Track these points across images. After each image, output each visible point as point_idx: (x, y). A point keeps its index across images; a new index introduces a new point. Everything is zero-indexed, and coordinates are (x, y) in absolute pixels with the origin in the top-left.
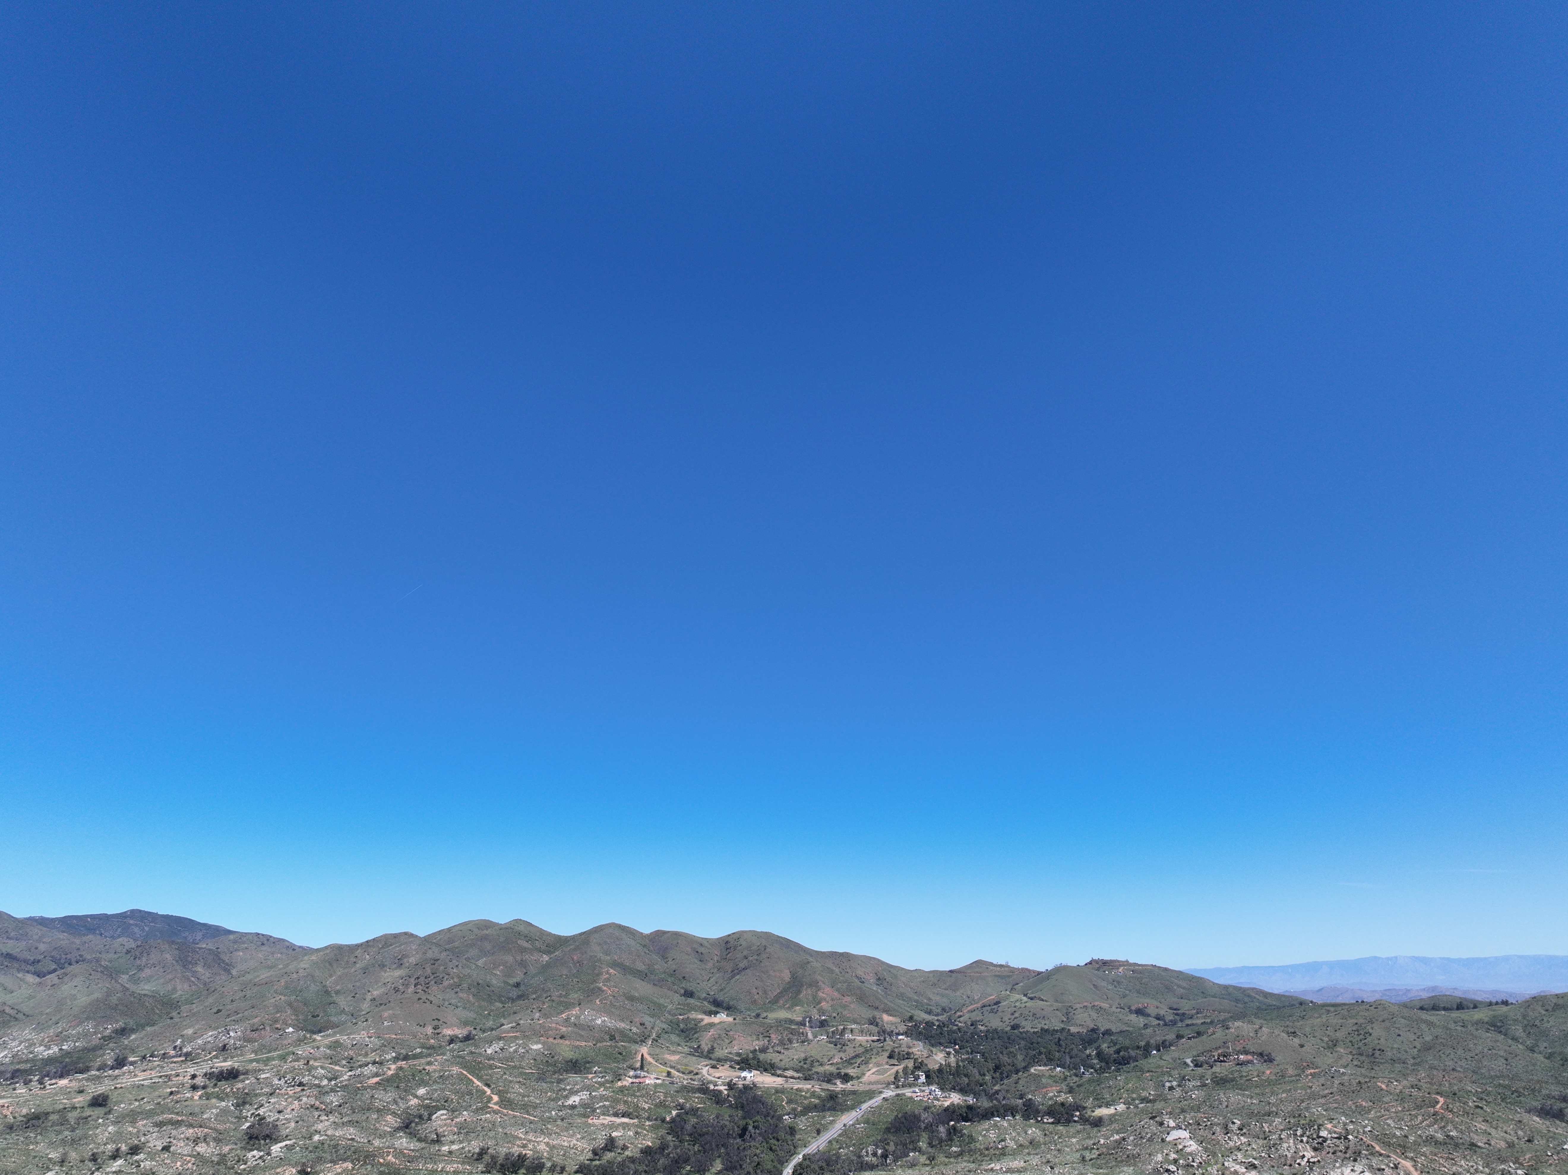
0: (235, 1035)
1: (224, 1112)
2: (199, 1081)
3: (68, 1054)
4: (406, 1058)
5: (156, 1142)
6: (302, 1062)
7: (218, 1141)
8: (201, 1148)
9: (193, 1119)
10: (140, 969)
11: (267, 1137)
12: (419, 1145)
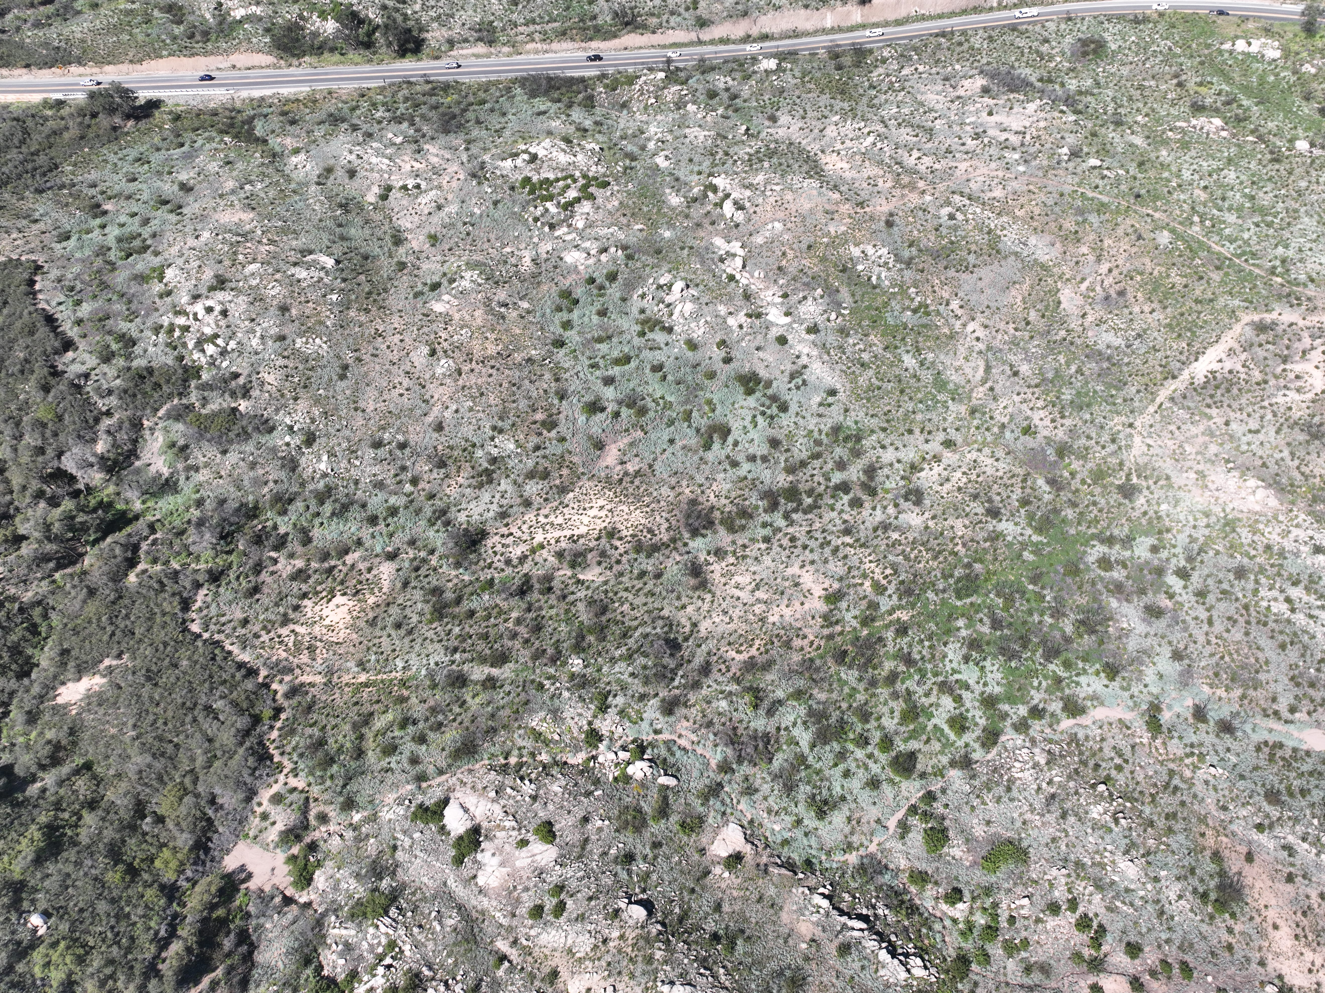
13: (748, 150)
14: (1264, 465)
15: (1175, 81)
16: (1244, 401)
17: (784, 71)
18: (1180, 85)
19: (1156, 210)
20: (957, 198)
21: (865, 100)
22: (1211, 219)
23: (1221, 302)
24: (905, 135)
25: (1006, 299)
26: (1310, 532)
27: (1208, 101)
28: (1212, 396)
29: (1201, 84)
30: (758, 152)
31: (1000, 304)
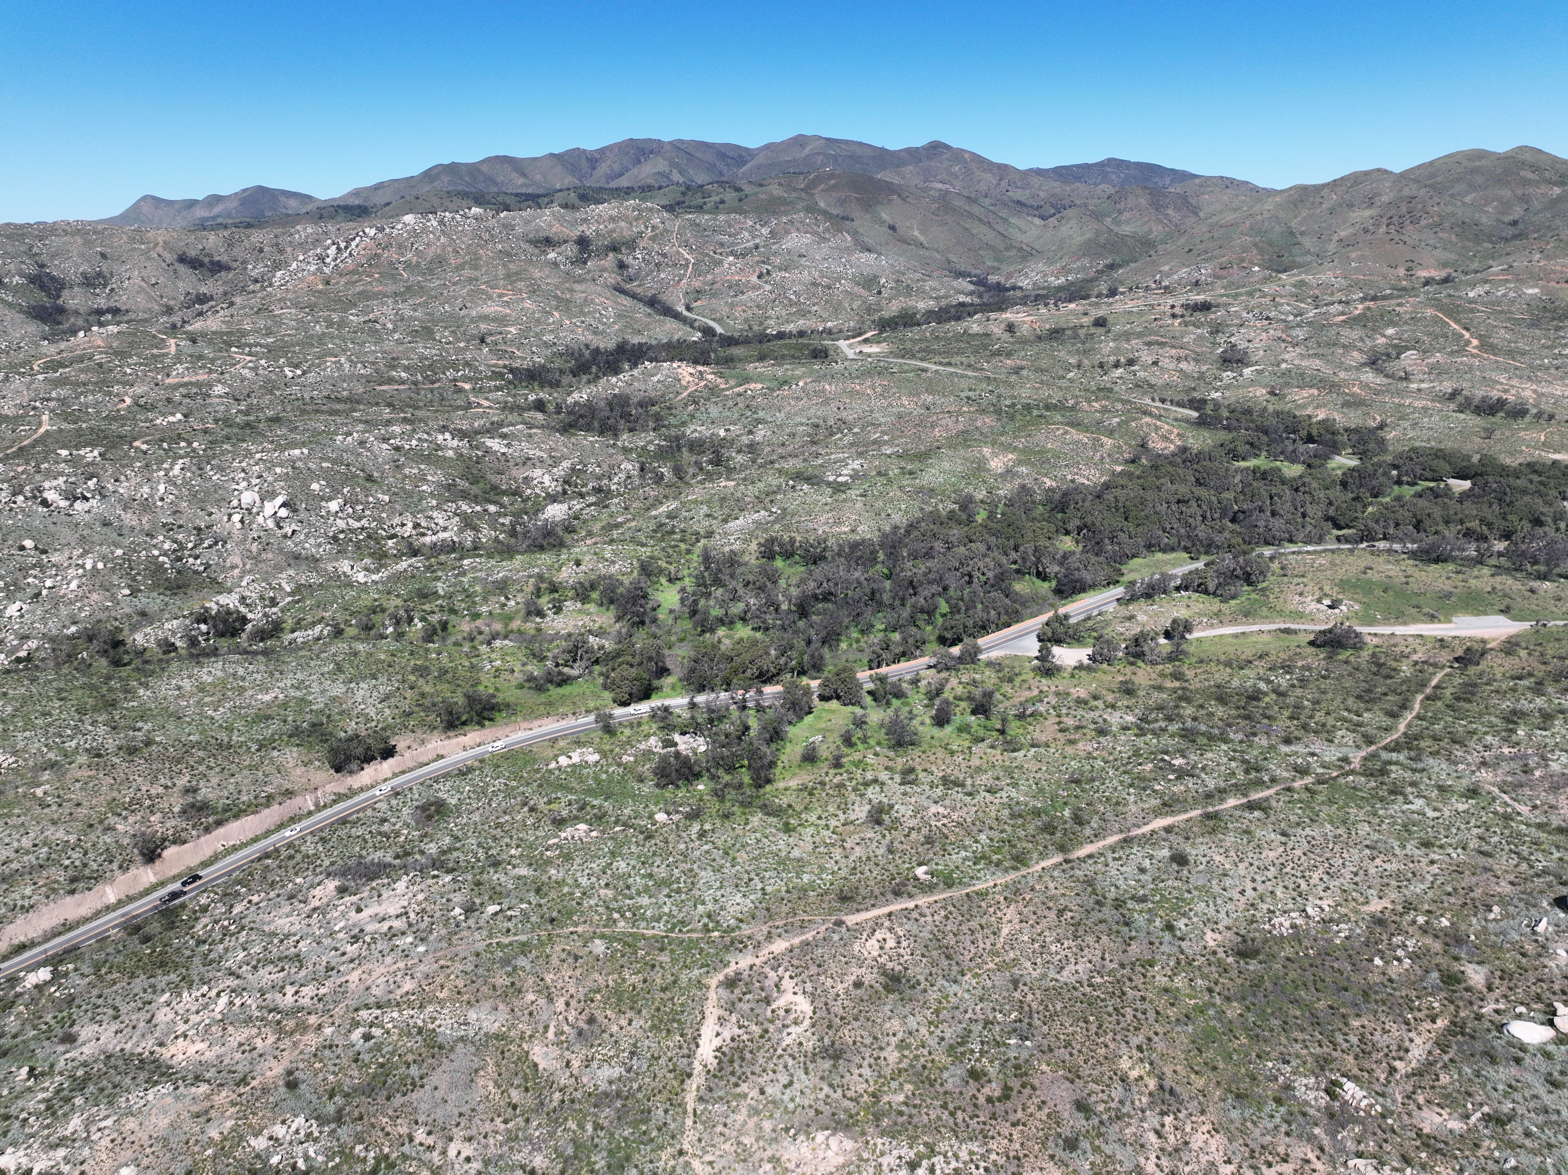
0: (1205, 271)
1: (1200, 337)
2: (1177, 310)
3: (1072, 284)
4: (1374, 298)
5: (1146, 357)
6: (1268, 299)
7: (1197, 361)
8: (1183, 365)
9: (1175, 342)
10: (1120, 213)
11: (1239, 361)
12: (1385, 381)
13: (41, 1096)
14: (818, 1112)
15: (526, 809)
16: (761, 1061)
17: (66, 974)
18: (532, 810)
19: (576, 926)
20: (364, 1014)
21: (197, 960)
22: (629, 910)
23: (684, 978)
24: (267, 976)
25: (477, 1096)
26: (895, 1153)
27: (565, 813)
28: (733, 1073)
29: (549, 802)
30: (58, 1092)
31: (473, 1104)
